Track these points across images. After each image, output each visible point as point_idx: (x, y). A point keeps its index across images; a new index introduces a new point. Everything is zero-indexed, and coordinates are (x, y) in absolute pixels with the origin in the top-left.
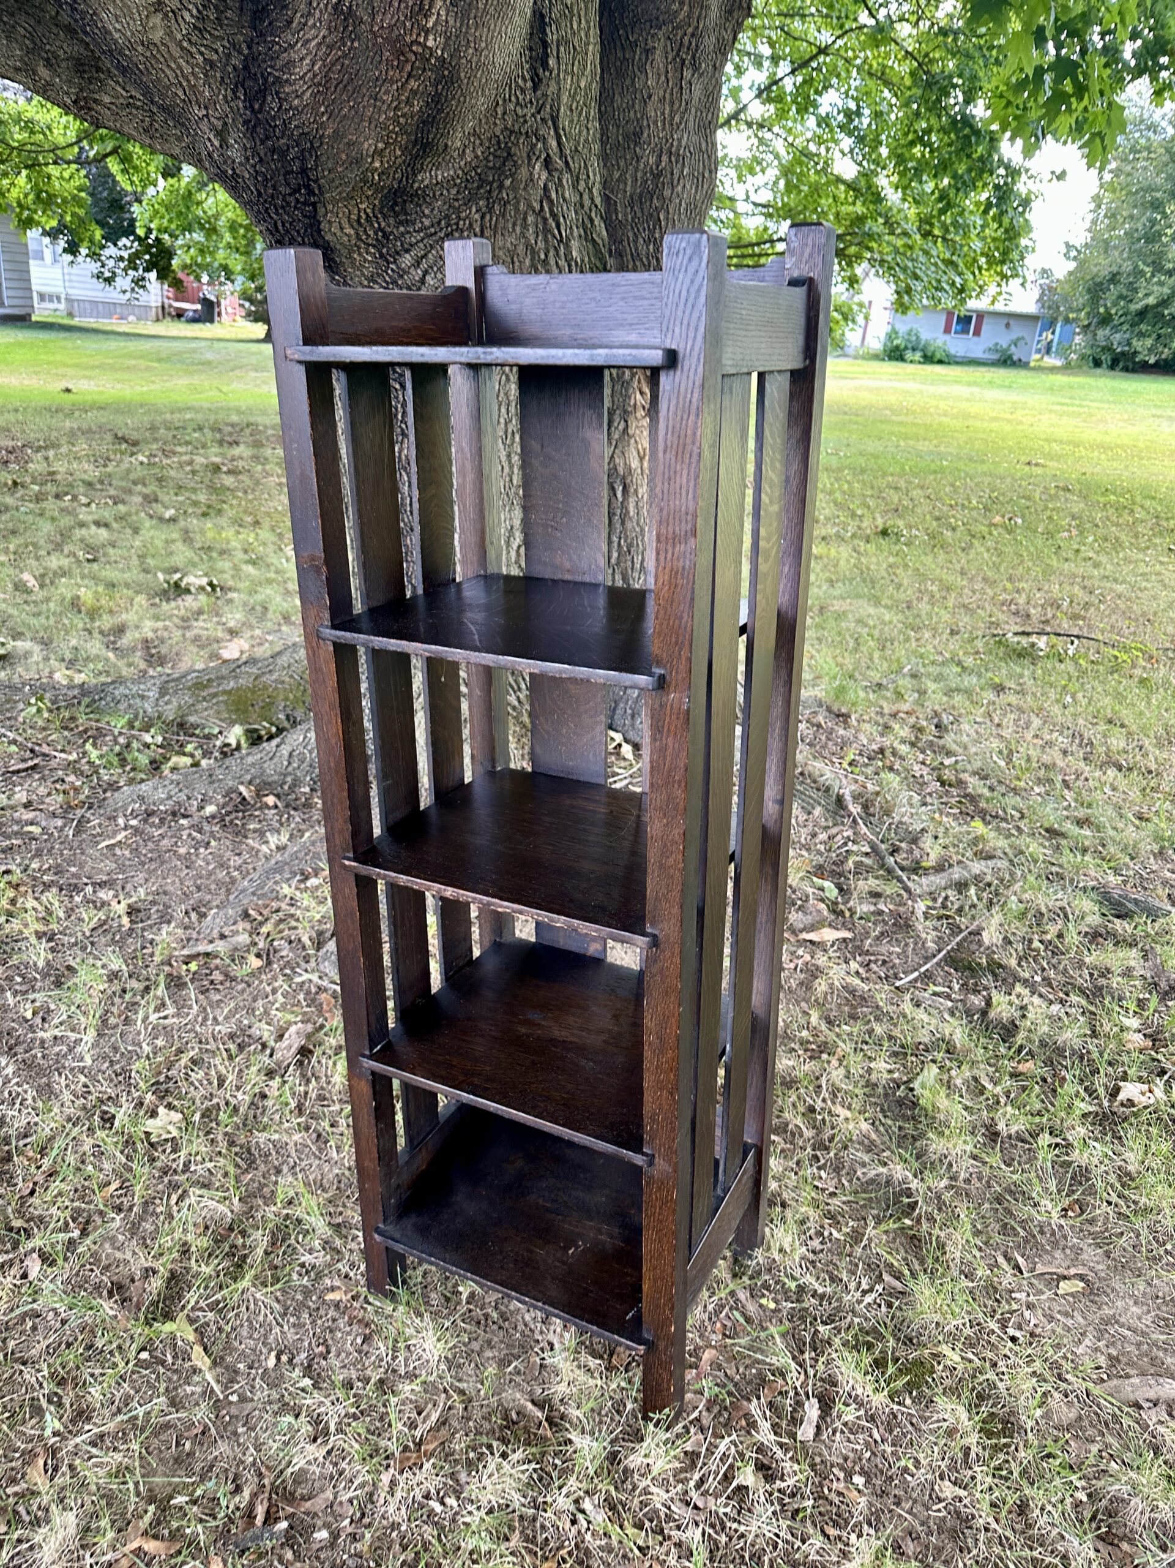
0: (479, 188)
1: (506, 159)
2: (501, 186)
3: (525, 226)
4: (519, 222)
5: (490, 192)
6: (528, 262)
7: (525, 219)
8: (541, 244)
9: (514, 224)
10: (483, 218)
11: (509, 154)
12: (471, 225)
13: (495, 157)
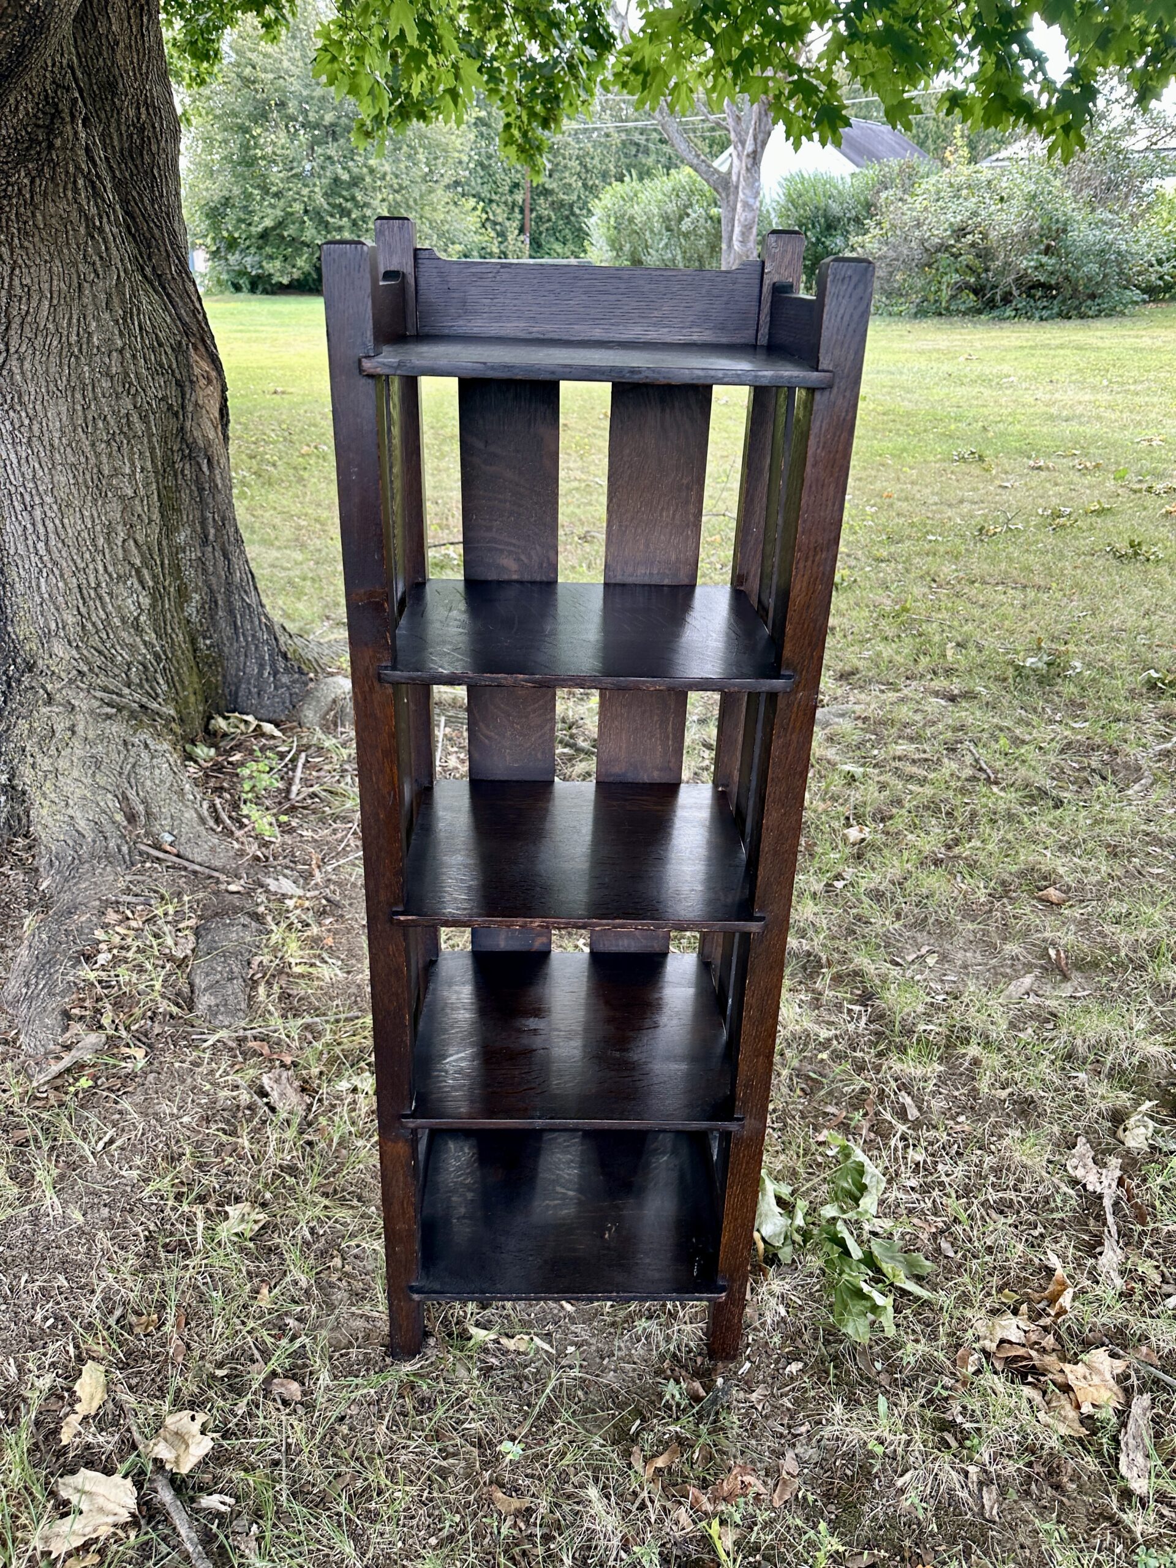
0: (27, 149)
1: (53, 116)
2: (51, 146)
3: (76, 190)
4: (70, 186)
5: (39, 153)
6: (82, 230)
7: (75, 182)
8: (94, 210)
9: (65, 189)
10: (32, 182)
11: (57, 110)
12: (20, 190)
13: (44, 113)
